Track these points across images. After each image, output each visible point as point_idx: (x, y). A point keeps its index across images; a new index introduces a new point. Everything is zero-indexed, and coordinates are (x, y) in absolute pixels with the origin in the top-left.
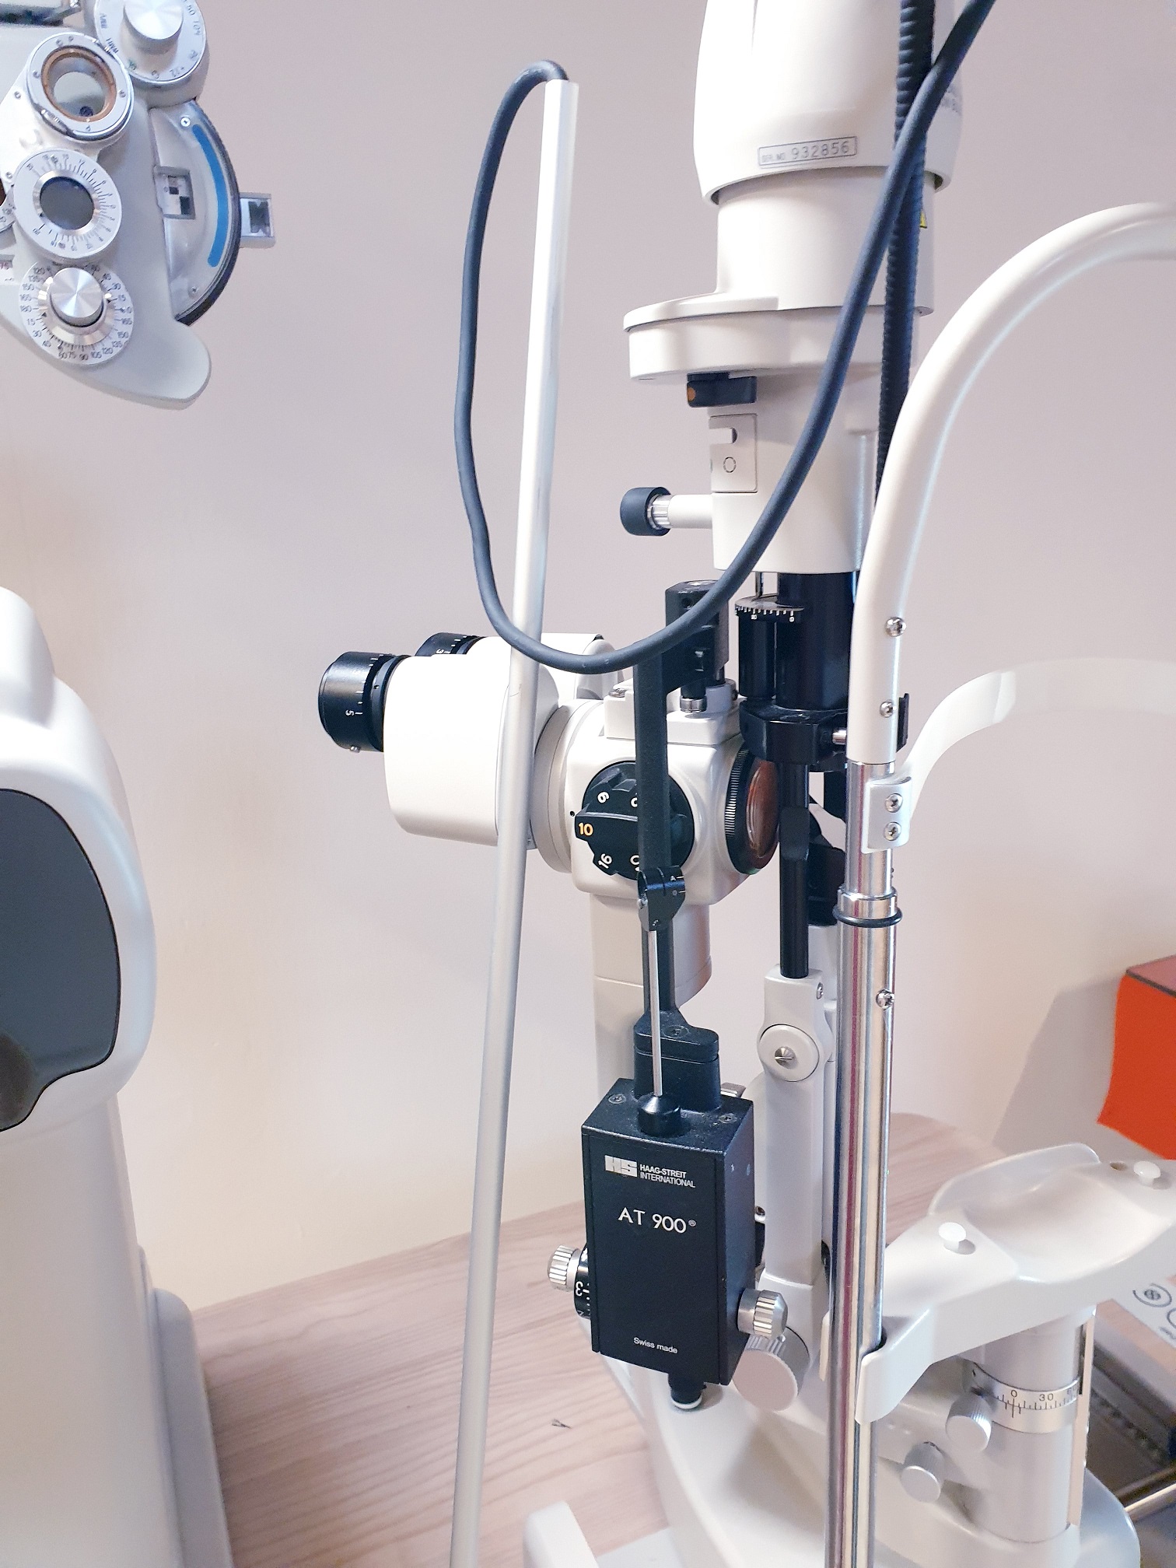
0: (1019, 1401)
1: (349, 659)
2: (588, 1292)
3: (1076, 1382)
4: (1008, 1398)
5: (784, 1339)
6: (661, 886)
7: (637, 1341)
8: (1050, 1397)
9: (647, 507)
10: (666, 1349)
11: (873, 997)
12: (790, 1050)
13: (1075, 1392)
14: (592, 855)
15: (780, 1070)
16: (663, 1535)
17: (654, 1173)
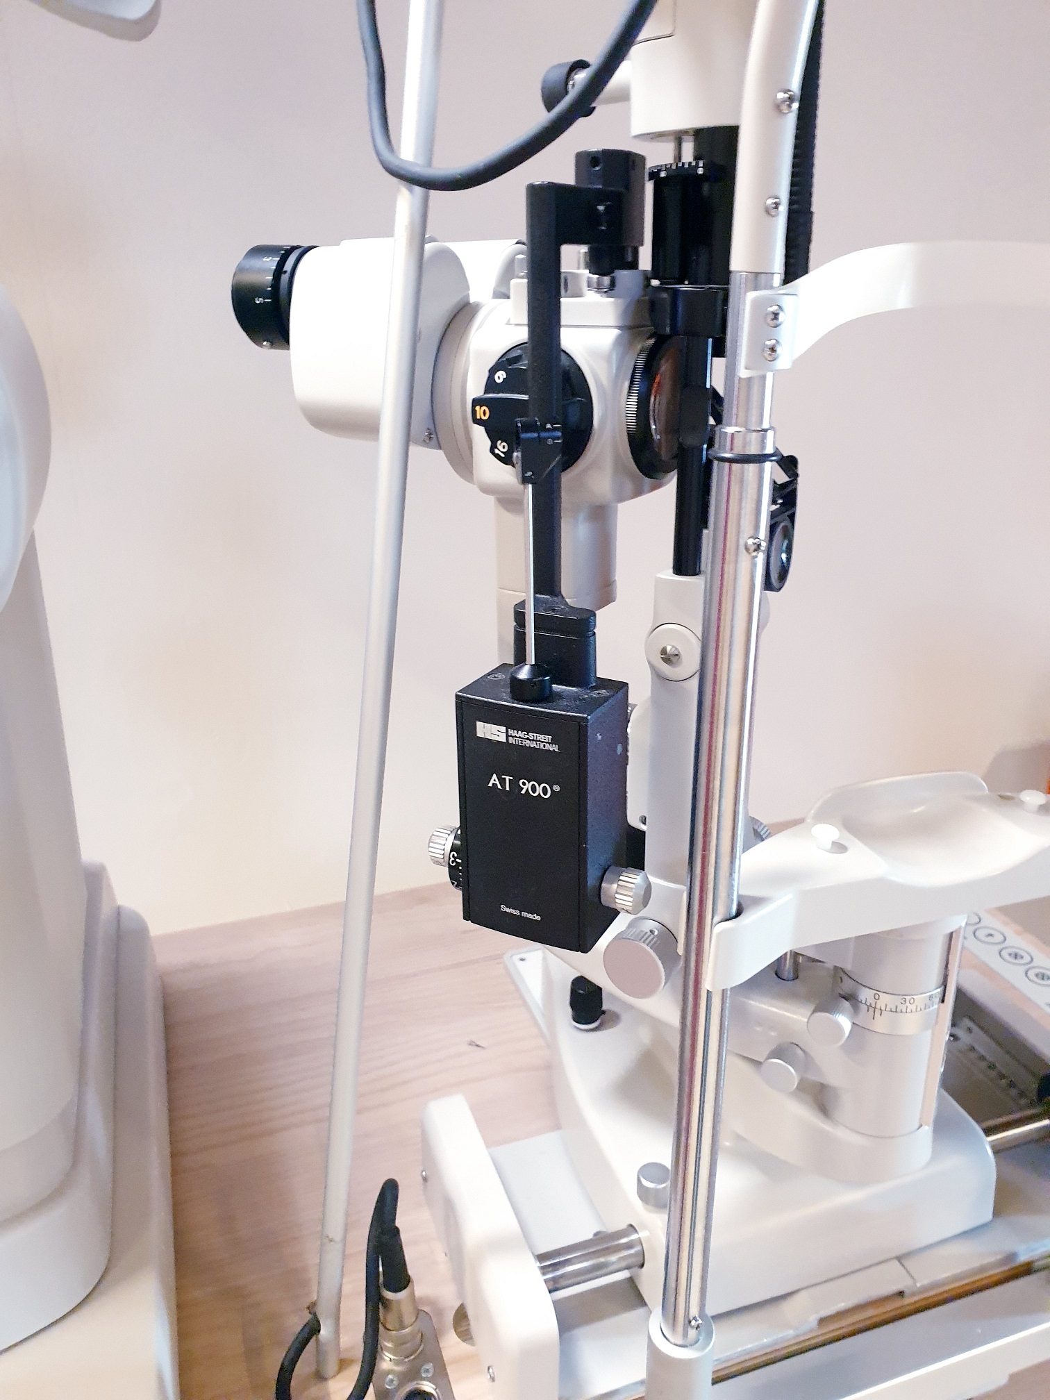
0: (881, 1004)
1: (259, 251)
2: (460, 861)
3: (939, 990)
4: (871, 1001)
5: (656, 933)
6: (535, 435)
7: (504, 908)
8: (912, 1001)
9: (566, 84)
10: (530, 916)
11: (742, 543)
12: (676, 649)
13: (937, 1000)
14: (489, 443)
15: (665, 668)
16: (553, 1137)
17: (520, 737)
